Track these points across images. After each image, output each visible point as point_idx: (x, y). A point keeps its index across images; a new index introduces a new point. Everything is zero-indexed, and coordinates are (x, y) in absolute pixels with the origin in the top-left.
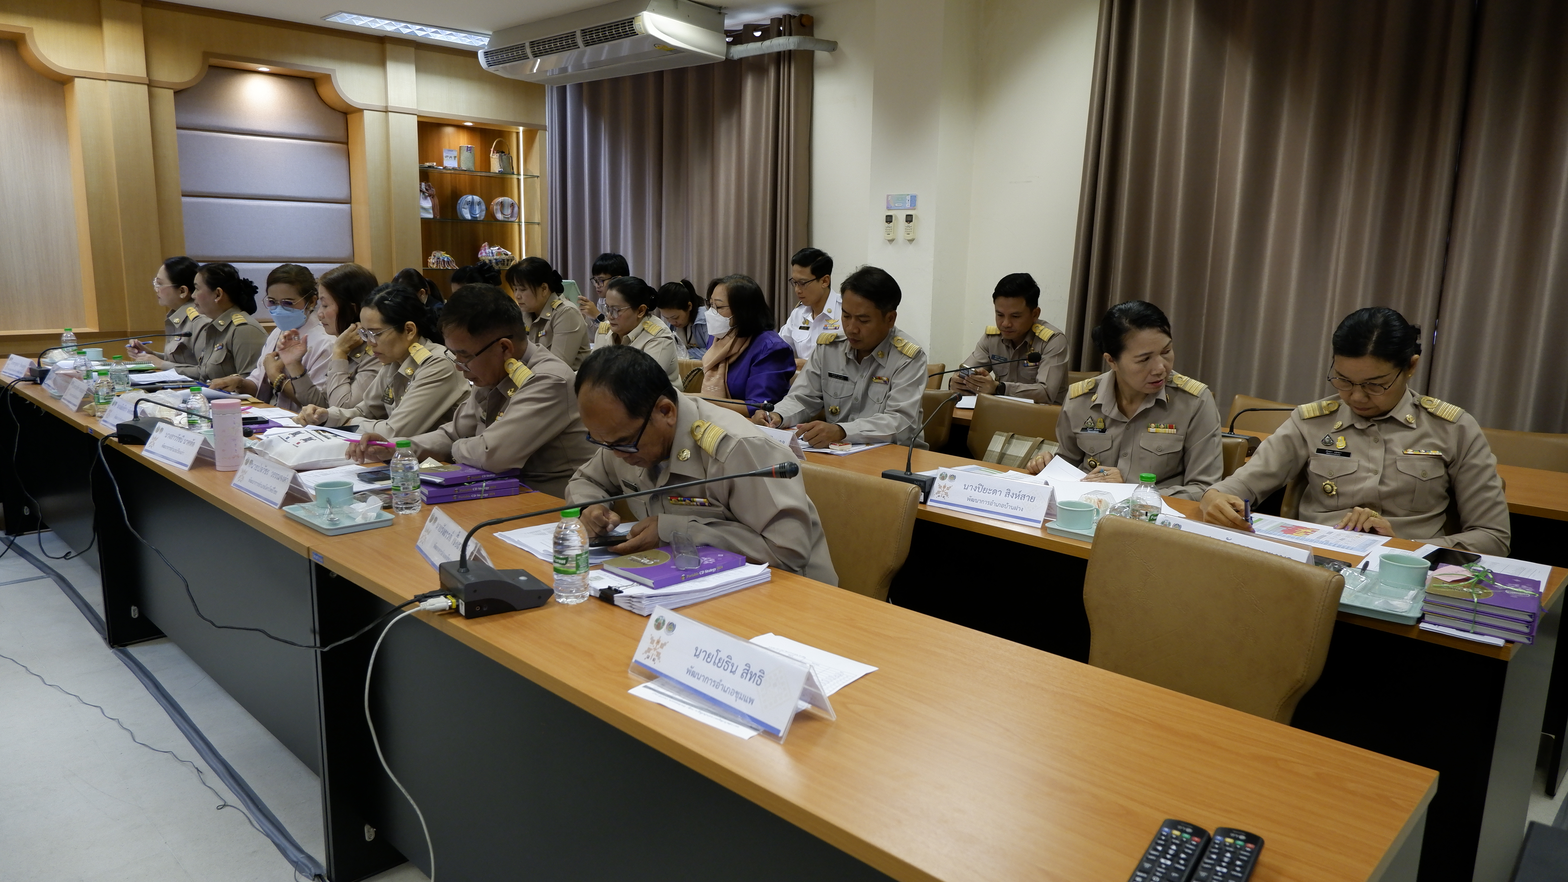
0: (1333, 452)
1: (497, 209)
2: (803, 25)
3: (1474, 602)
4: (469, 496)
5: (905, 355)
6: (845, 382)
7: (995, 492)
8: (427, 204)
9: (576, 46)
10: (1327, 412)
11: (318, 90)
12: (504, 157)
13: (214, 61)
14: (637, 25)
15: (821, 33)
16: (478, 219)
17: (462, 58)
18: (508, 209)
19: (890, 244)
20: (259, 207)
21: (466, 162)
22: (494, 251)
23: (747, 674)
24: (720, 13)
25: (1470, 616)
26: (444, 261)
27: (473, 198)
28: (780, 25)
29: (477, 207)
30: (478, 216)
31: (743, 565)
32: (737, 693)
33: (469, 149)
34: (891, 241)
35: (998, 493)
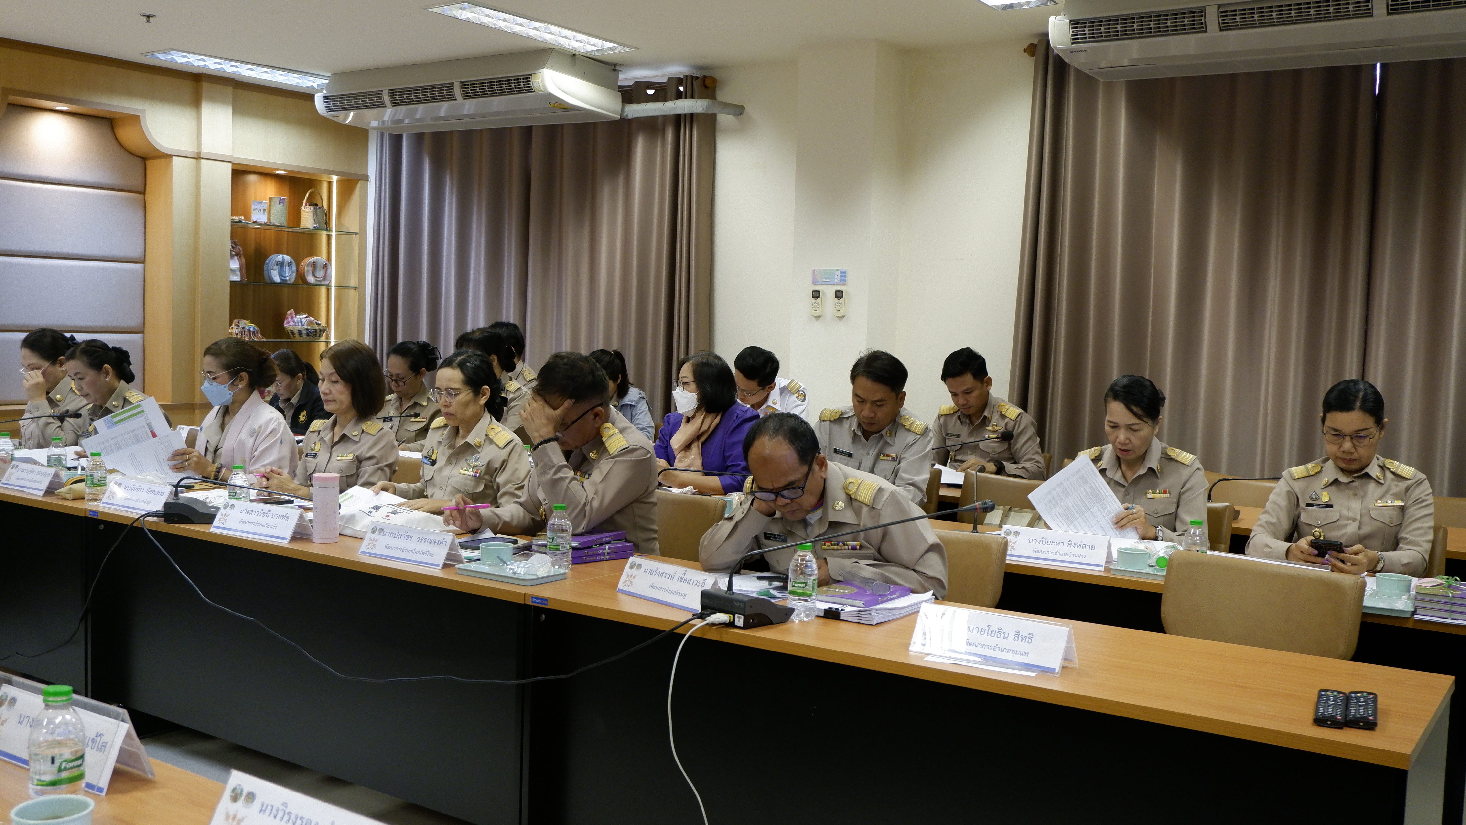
0: (1319, 505)
1: (308, 271)
2: (706, 87)
3: (1449, 596)
4: (595, 558)
5: (913, 432)
6: (849, 459)
7: (1058, 543)
8: (235, 264)
9: (452, 98)
10: (1313, 473)
11: (116, 132)
12: (319, 211)
13: (12, 98)
14: (535, 82)
15: (724, 95)
16: (288, 282)
17: (281, 98)
18: (320, 271)
19: (817, 320)
20: (43, 266)
21: (279, 216)
22: (302, 320)
23: (1018, 637)
24: (615, 70)
25: (1447, 607)
26: (249, 331)
27: (283, 258)
28: (681, 85)
29: (287, 268)
30: (287, 278)
31: (909, 594)
32: (1013, 650)
33: (281, 201)
34: (818, 317)
35: (1061, 545)
